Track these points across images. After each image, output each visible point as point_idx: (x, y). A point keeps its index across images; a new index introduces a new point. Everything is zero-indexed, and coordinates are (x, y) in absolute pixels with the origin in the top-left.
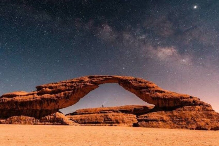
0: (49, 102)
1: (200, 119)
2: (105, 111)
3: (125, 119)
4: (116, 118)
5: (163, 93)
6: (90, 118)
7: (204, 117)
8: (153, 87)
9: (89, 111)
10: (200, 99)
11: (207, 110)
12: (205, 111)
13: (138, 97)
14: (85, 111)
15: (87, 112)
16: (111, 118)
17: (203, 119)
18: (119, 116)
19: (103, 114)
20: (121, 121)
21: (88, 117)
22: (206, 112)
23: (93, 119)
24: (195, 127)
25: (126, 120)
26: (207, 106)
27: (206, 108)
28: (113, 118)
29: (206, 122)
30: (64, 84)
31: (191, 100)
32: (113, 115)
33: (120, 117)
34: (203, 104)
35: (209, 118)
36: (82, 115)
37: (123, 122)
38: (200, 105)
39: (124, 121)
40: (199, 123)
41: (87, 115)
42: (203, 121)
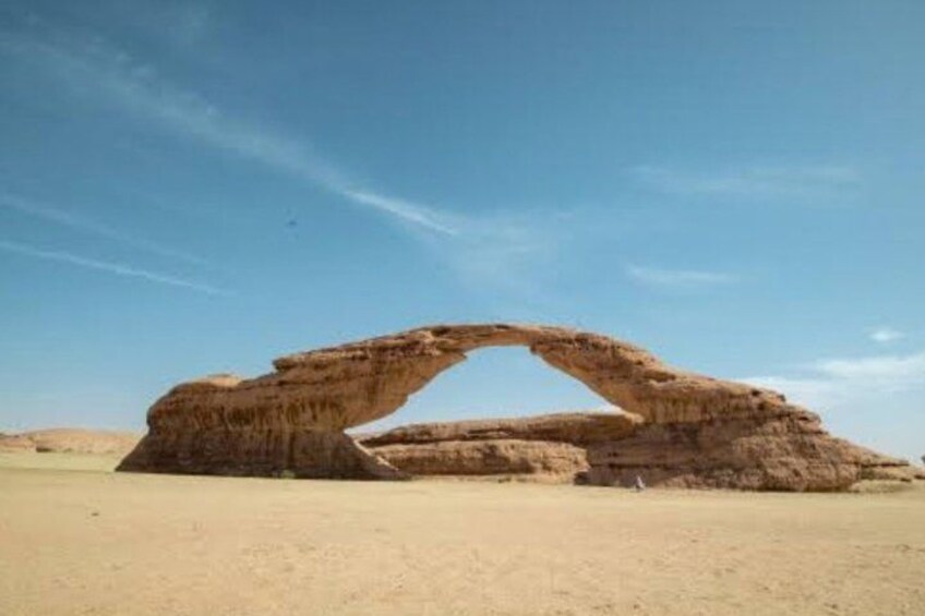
0: (318, 408)
1: (775, 460)
2: (487, 431)
3: (554, 457)
4: (524, 456)
5: (670, 382)
6: (438, 455)
7: (788, 454)
8: (640, 363)
9: (434, 432)
10: (786, 397)
11: (803, 432)
12: (794, 432)
13: (594, 390)
14: (422, 434)
15: (426, 437)
16: (507, 455)
17: (783, 459)
18: (533, 447)
19: (479, 443)
20: (539, 465)
21: (433, 450)
22: (799, 437)
23: (450, 459)
24: (757, 484)
25: (554, 461)
26: (805, 419)
27: (798, 425)
28: (512, 455)
29: (792, 467)
30: (359, 353)
31: (755, 401)
32: (513, 447)
33: (537, 451)
34: (789, 415)
35: (804, 455)
36: (411, 446)
37: (547, 468)
38: (780, 417)
39: (549, 465)
40: (770, 471)
41: (429, 447)
42: (785, 464)
